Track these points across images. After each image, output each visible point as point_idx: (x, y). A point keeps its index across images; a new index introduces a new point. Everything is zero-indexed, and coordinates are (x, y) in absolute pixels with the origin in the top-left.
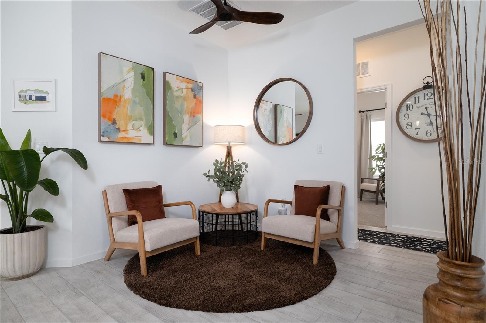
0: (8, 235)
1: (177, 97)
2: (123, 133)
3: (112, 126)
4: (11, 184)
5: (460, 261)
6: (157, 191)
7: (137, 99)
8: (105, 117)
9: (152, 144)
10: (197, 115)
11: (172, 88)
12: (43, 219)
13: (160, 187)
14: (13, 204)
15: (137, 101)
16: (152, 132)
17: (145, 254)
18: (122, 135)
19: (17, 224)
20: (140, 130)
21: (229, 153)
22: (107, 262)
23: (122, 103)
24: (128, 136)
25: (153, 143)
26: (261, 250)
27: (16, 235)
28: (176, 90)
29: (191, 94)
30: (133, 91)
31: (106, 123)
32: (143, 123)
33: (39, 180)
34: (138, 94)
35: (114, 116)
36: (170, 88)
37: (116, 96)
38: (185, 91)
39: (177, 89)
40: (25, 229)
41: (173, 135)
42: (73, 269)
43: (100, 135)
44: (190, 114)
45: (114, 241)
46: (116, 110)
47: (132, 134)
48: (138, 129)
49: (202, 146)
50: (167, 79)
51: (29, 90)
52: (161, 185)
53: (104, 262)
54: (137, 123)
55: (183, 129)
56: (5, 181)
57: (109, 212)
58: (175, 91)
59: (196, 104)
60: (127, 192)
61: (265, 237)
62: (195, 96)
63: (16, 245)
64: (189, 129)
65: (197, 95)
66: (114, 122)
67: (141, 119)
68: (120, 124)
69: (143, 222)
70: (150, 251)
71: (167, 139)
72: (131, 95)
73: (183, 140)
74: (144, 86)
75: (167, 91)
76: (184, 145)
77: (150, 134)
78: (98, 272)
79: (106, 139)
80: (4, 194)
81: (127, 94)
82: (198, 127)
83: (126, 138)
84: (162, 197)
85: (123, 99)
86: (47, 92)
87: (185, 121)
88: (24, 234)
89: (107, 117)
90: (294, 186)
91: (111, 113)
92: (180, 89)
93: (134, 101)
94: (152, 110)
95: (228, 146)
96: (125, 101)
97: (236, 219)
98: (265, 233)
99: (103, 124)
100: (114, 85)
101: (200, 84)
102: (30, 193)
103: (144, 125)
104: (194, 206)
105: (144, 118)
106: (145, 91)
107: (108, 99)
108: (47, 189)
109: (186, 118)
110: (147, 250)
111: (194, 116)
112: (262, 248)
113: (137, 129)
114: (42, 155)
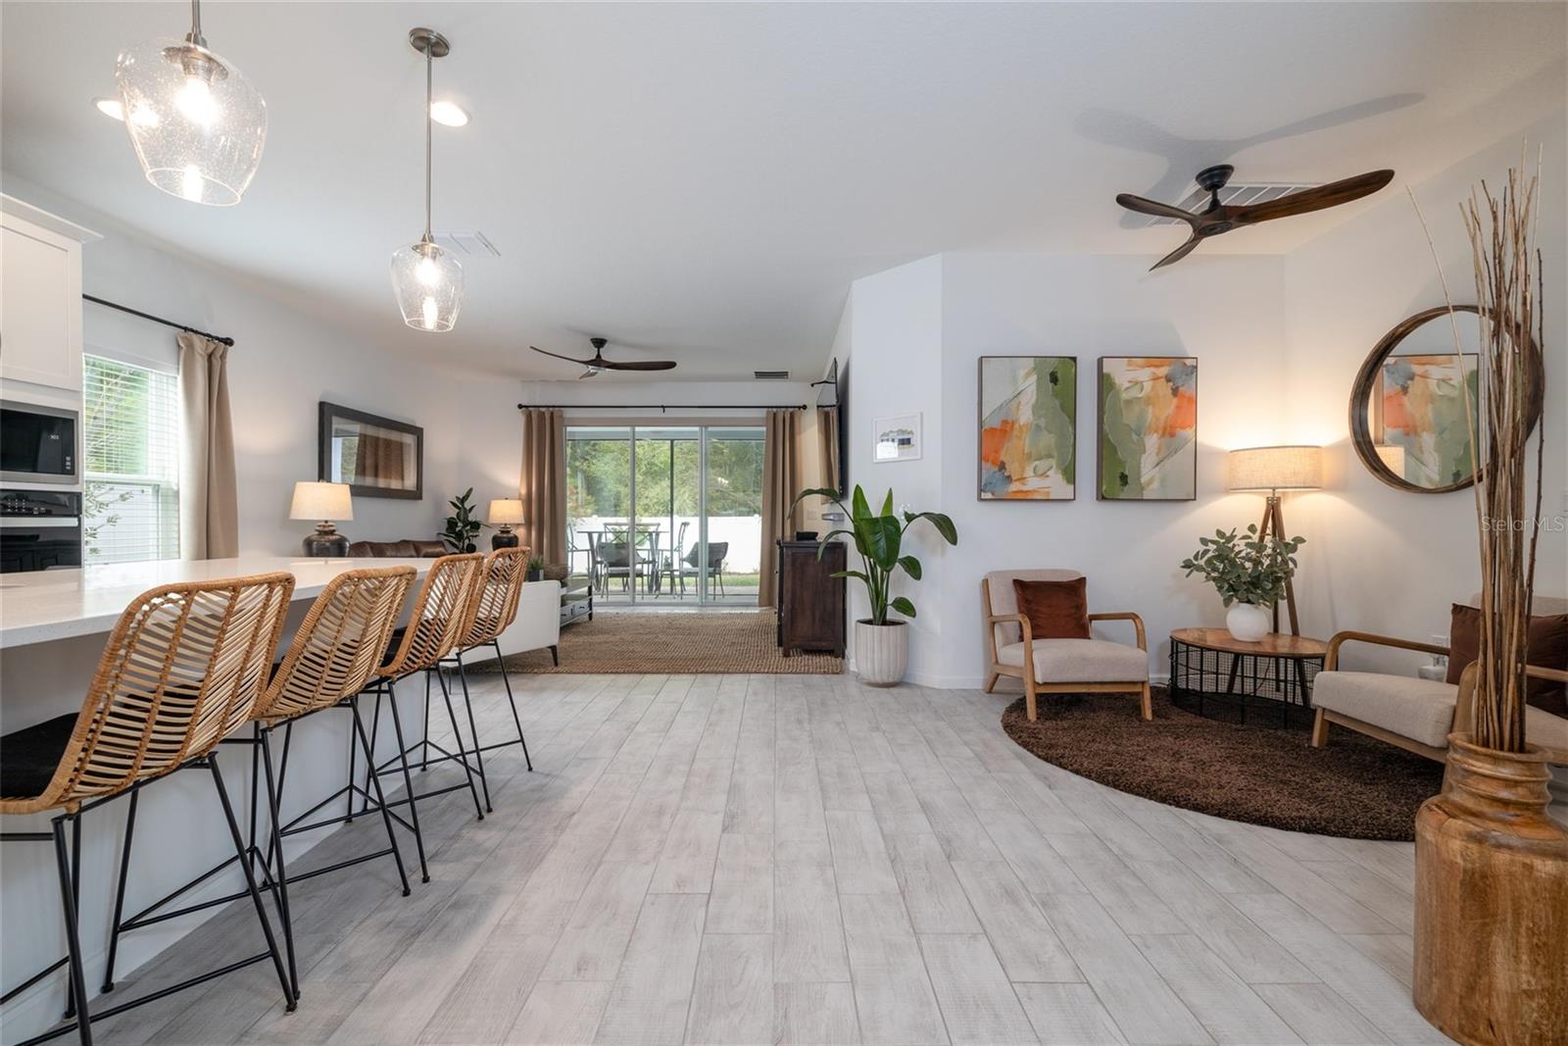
0: (868, 626)
1: (1129, 402)
2: (1017, 483)
3: (998, 473)
4: (872, 560)
5: (1495, 748)
6: (1074, 589)
7: (1042, 422)
8: (987, 461)
9: (1070, 500)
10: (1179, 431)
11: (1117, 386)
12: (905, 612)
13: (1082, 581)
14: (873, 587)
15: (1043, 425)
16: (1070, 475)
17: (1034, 688)
18: (1014, 487)
19: (878, 614)
20: (1047, 476)
21: (1273, 511)
22: (988, 695)
23: (1016, 433)
24: (1025, 488)
25: (1072, 497)
26: (1309, 747)
27: (876, 627)
28: (1127, 388)
29: (1165, 389)
30: (1036, 408)
31: (990, 469)
32: (1053, 462)
33: (900, 557)
34: (1044, 412)
35: (1003, 457)
36: (1112, 385)
37: (1005, 422)
38: (1148, 386)
39: (1128, 385)
40: (885, 623)
41: (1118, 479)
42: (939, 691)
43: (981, 490)
44: (1160, 432)
45: (997, 662)
46: (1006, 446)
47: (1033, 483)
48: (1044, 475)
49: (1195, 499)
50: (1105, 370)
51: (891, 432)
52: (1085, 578)
53: (982, 692)
54: (1042, 465)
55: (1142, 465)
56: (865, 557)
57: (991, 615)
58: (1123, 389)
59: (1178, 407)
60: (1020, 585)
61: (1323, 720)
62: (1175, 392)
63: (876, 639)
64: (1157, 465)
65: (1181, 389)
66: (1002, 466)
67: (1050, 456)
68: (1012, 469)
69: (1033, 639)
70: (1041, 682)
71: (1104, 487)
72: (1031, 417)
73: (1142, 489)
74: (1056, 395)
75: (1105, 395)
76: (1145, 498)
77: (1068, 482)
78: (971, 703)
79: (989, 496)
80: (865, 573)
81: (1025, 416)
82: (1182, 459)
83: (1022, 492)
84: (1085, 599)
85: (1017, 426)
86: (911, 432)
87: (1147, 448)
88: (884, 628)
89: (991, 459)
90: (1451, 607)
91: (996, 452)
92: (1136, 383)
93: (1038, 427)
94: (1072, 436)
95: (1271, 495)
96: (1021, 427)
97: (1226, 662)
98: (1324, 709)
99: (984, 471)
100: (1001, 405)
101: (1188, 362)
102: (891, 573)
103: (1057, 466)
104: (1142, 623)
105: (1055, 454)
106: (1058, 403)
107: (993, 430)
108: (908, 570)
109: (1152, 442)
110: (1037, 680)
111: (1172, 435)
112: (1315, 743)
113: (1042, 475)
114: (903, 523)
